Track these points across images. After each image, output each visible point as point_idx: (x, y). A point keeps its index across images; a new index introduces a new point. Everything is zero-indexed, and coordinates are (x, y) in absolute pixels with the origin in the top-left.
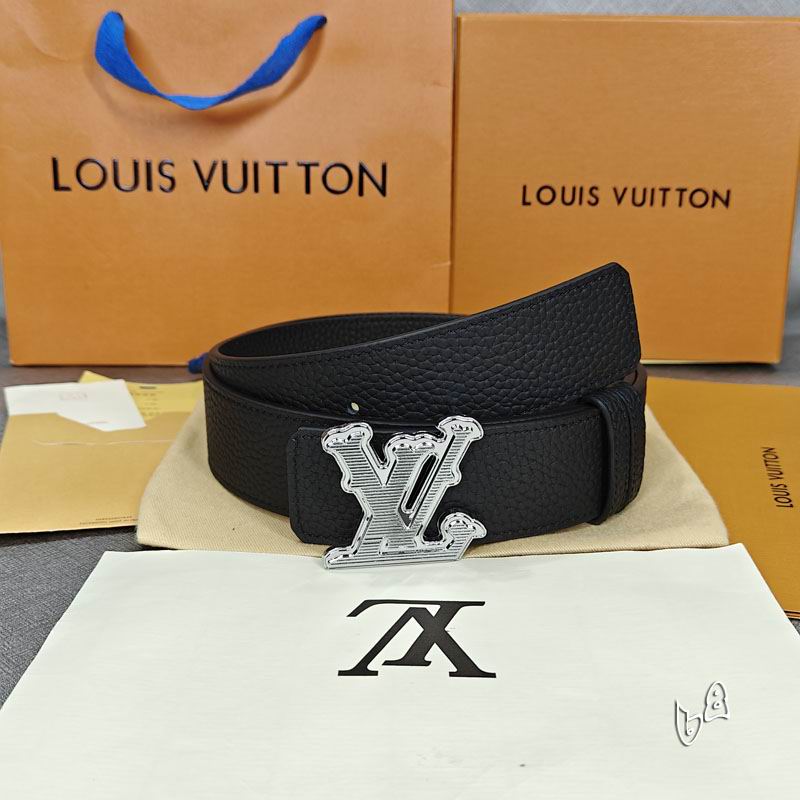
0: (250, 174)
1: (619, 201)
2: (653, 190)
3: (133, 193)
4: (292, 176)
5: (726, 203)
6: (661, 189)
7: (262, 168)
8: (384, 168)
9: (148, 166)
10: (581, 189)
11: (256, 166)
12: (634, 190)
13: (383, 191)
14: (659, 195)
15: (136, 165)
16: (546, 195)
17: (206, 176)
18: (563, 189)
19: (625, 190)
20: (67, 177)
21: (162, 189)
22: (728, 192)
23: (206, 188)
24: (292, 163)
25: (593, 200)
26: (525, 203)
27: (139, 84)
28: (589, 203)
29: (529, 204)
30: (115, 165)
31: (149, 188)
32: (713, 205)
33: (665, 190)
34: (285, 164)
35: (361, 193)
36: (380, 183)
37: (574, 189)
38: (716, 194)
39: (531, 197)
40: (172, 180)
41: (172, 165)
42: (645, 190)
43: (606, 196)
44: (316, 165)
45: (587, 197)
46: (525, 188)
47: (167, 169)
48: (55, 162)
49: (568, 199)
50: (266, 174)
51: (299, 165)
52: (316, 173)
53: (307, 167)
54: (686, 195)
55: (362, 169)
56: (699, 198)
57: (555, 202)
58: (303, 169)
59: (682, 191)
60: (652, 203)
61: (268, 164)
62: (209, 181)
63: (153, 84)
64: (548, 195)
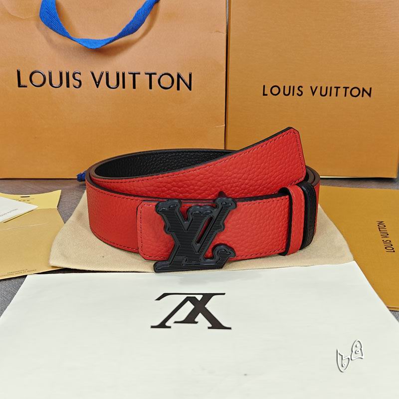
0: (121, 79)
1: (313, 94)
2: (331, 88)
5: (369, 95)
6: (335, 87)
8: (190, 75)
9: (68, 74)
10: (294, 87)
11: (124, 74)
12: (321, 87)
14: (334, 90)
15: (61, 74)
16: (275, 90)
18: (284, 87)
19: (317, 87)
20: (25, 80)
22: (371, 89)
23: (97, 86)
24: (142, 73)
25: (300, 93)
26: (264, 95)
28: (298, 94)
29: (267, 95)
30: (50, 74)
31: (68, 86)
32: (363, 96)
33: (337, 88)
34: (139, 74)
35: (178, 89)
36: (188, 83)
37: (290, 87)
38: (364, 90)
39: (267, 91)
40: (80, 81)
41: (80, 74)
42: (327, 88)
43: (307, 91)
44: (155, 74)
45: (296, 91)
46: (264, 86)
48: (19, 73)
49: (287, 92)
50: (129, 79)
52: (155, 78)
53: (150, 75)
54: (348, 90)
55: (179, 76)
56: (355, 92)
57: (280, 94)
59: (346, 88)
60: (330, 95)
62: (99, 82)
64: (276, 90)
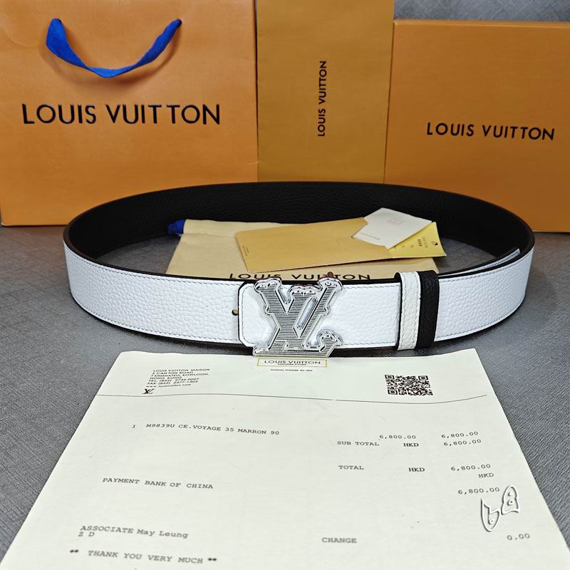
3: (70, 124)
4: (164, 113)
7: (147, 108)
13: (217, 120)
17: (113, 114)
21: (88, 121)
27: (75, 60)
47: (90, 110)
51: (168, 106)
58: (170, 109)
61: (149, 106)
63: (83, 61)
